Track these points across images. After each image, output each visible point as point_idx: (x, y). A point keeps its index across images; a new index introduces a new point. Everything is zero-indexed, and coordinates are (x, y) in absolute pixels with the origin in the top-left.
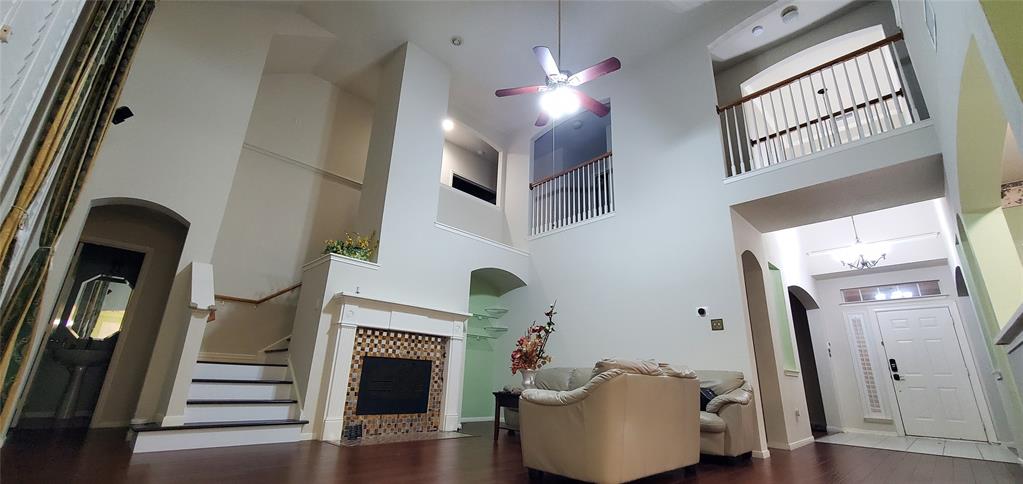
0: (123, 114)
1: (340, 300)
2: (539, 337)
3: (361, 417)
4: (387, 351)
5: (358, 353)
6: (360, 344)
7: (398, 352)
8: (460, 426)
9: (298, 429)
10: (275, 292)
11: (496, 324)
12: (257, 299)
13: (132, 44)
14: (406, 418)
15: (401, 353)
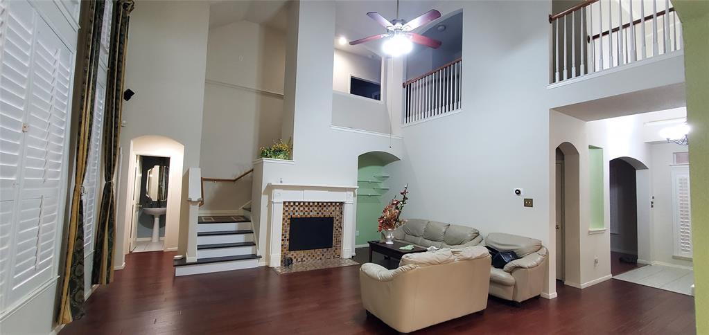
0: (129, 94)
1: (271, 188)
2: (397, 208)
3: (292, 252)
4: (304, 214)
5: (287, 216)
6: (287, 211)
7: (311, 214)
8: (354, 254)
9: (256, 261)
10: (243, 173)
11: (382, 186)
12: (234, 178)
13: (121, 51)
14: (319, 252)
15: (313, 214)
